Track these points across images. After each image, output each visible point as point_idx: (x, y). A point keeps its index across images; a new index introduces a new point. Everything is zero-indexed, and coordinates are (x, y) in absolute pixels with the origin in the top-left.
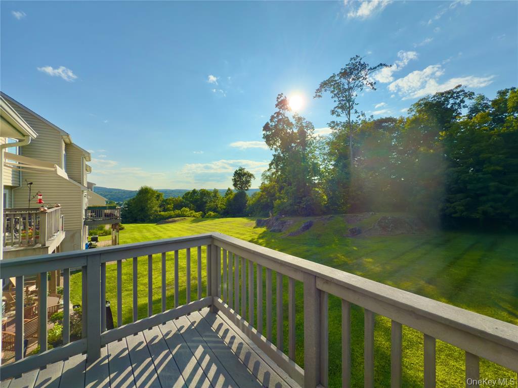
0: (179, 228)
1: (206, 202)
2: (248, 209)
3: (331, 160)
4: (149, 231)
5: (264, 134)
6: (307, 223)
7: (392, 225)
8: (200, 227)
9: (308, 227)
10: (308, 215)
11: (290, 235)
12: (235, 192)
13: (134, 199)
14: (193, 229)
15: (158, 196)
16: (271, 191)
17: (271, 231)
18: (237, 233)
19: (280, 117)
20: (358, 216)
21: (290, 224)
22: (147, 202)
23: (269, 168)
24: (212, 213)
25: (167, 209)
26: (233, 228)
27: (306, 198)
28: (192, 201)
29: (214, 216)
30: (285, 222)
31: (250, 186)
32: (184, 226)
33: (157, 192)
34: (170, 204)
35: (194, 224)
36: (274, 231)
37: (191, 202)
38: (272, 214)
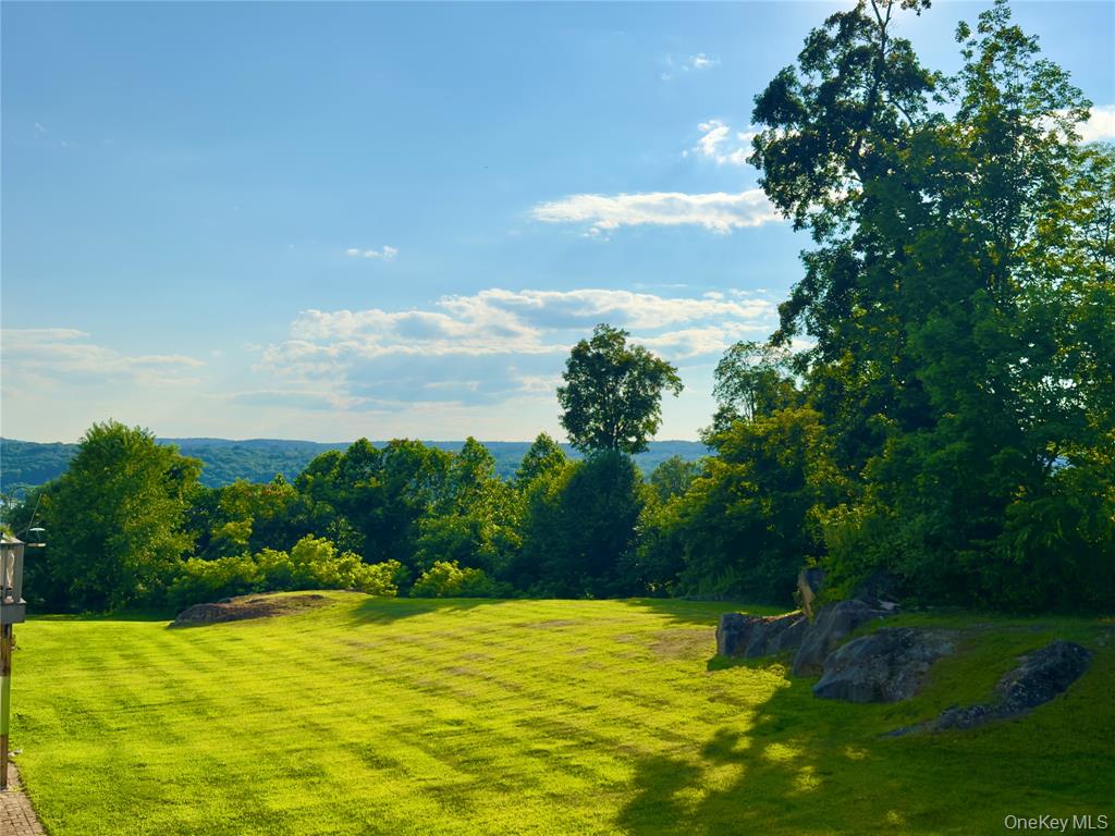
0: (294, 653)
1: (418, 511)
2: (643, 551)
4: (137, 661)
5: (757, 143)
8: (403, 650)
9: (1054, 678)
11: (951, 725)
12: (574, 458)
13: (56, 489)
14: (369, 657)
15: (177, 474)
16: (780, 459)
17: (820, 692)
18: (620, 694)
19: (859, 42)
21: (937, 656)
22: (119, 503)
23: (778, 327)
24: (453, 571)
25: (222, 541)
26: (589, 665)
28: (346, 501)
29: (463, 583)
30: (906, 644)
31: (652, 427)
32: (318, 642)
33: (170, 451)
34: (237, 517)
35: (366, 628)
36: (839, 691)
37: (342, 508)
38: (815, 590)
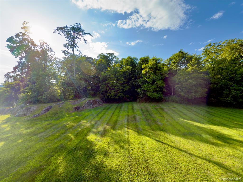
3: (63, 72)
5: (8, 45)
6: (48, 107)
7: (92, 103)
9: (48, 109)
10: (49, 102)
11: (34, 117)
16: (16, 88)
17: (15, 117)
19: (25, 37)
20: (78, 100)
21: (34, 109)
23: (13, 70)
27: (47, 92)
30: (30, 109)
36: (18, 116)
38: (16, 104)
